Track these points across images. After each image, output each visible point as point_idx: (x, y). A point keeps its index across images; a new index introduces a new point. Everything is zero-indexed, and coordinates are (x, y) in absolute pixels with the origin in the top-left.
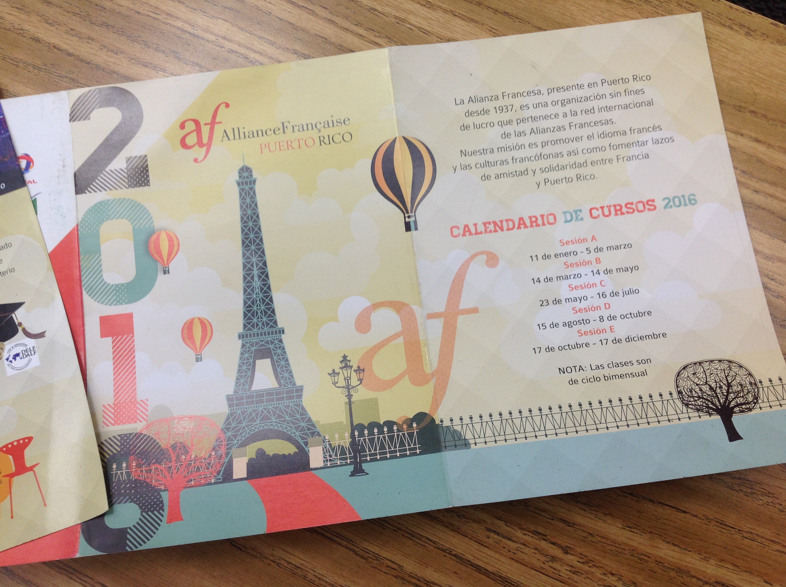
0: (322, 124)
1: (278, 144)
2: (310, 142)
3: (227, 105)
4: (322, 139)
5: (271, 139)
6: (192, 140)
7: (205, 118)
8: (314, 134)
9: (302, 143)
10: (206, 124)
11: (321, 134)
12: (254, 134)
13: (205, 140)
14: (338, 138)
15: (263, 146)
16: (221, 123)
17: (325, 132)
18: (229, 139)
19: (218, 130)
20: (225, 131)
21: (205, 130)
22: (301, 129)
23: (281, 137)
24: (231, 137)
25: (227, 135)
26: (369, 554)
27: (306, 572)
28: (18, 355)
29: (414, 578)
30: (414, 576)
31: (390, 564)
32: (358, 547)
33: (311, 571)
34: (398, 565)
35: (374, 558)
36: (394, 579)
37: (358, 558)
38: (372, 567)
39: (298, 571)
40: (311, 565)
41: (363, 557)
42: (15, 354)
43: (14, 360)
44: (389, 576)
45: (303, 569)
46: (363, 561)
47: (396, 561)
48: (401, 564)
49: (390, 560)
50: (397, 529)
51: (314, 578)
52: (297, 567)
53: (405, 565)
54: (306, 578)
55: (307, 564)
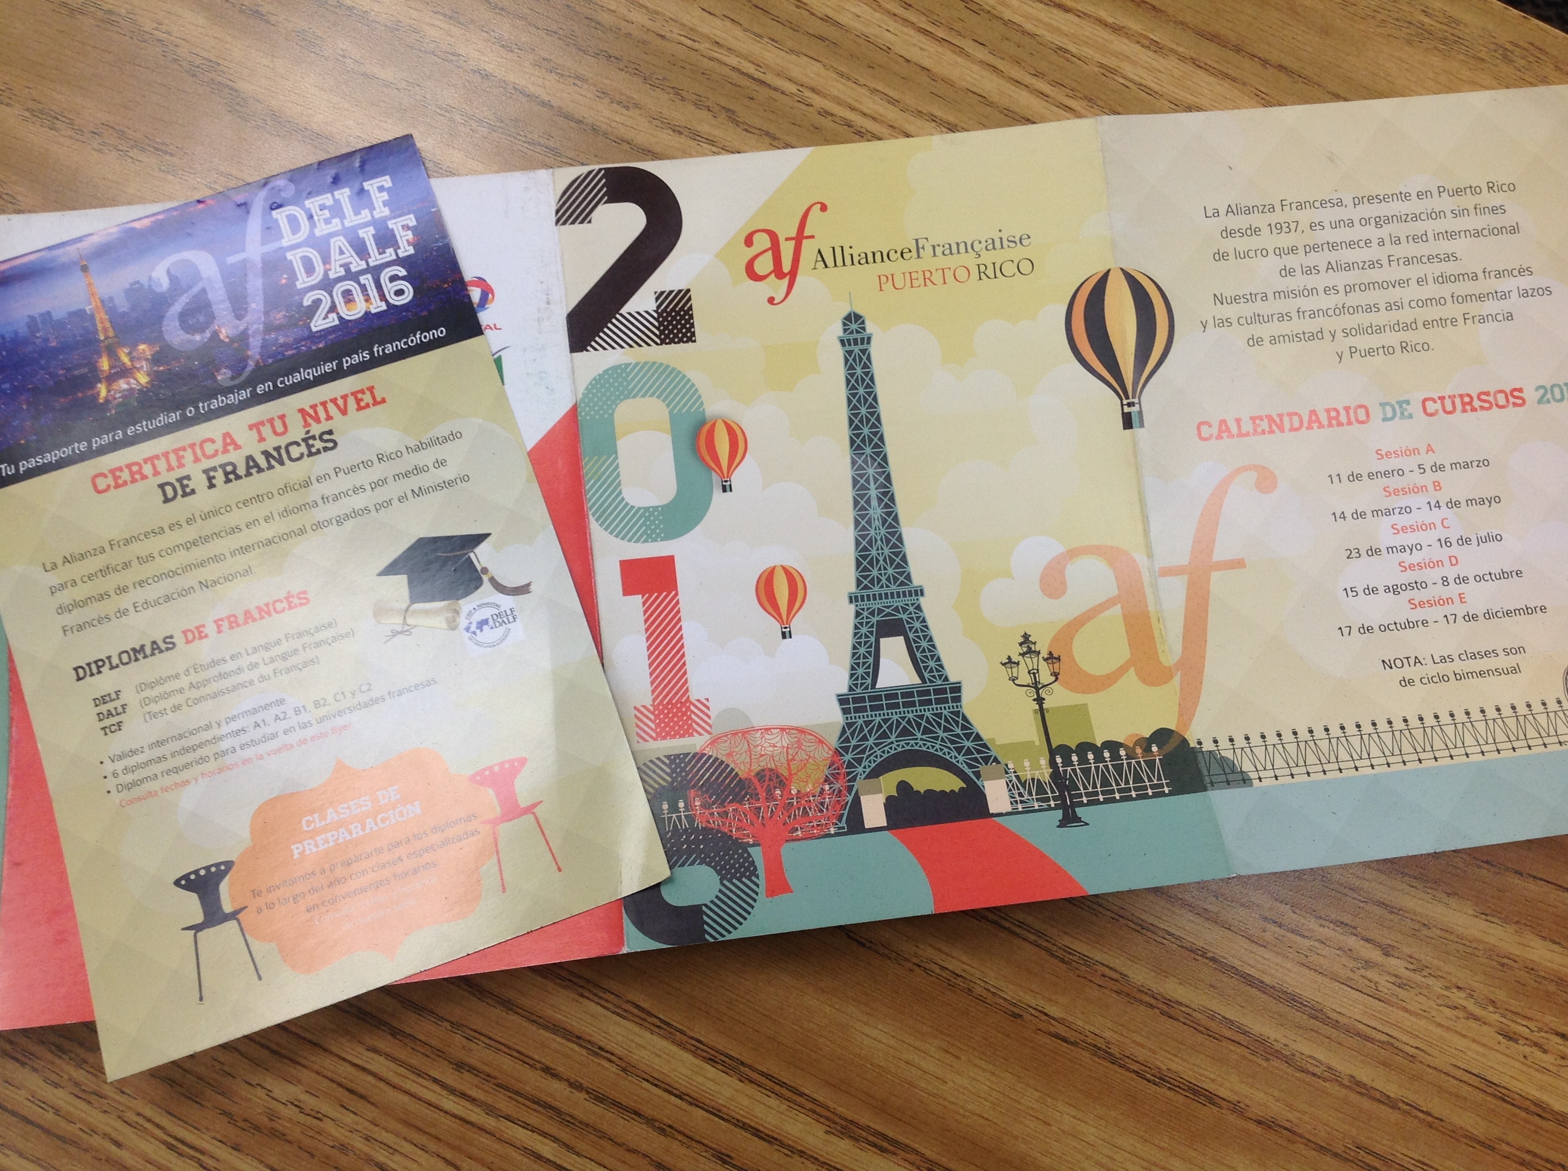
0: (984, 244)
1: (907, 275)
2: (962, 274)
3: (824, 208)
4: (982, 268)
5: (896, 267)
6: (764, 266)
7: (787, 229)
8: (969, 259)
9: (949, 275)
10: (787, 239)
11: (979, 261)
12: (867, 259)
13: (786, 267)
14: (1010, 269)
15: (883, 279)
16: (813, 237)
17: (987, 258)
18: (826, 266)
19: (809, 249)
20: (819, 251)
21: (787, 250)
22: (947, 252)
23: (913, 264)
24: (830, 262)
25: (823, 260)
26: (1073, 955)
27: (971, 984)
28: (485, 622)
29: (1146, 994)
30: (1146, 991)
31: (1107, 971)
32: (1055, 945)
33: (978, 982)
34: (1121, 974)
35: (1082, 962)
36: (1114, 995)
37: (1056, 961)
38: (1078, 976)
39: (959, 981)
40: (978, 972)
41: (1062, 961)
42: (479, 620)
43: (478, 631)
44: (1107, 992)
45: (966, 979)
46: (1064, 966)
47: (1117, 968)
48: (1125, 972)
49: (1107, 966)
50: (1117, 917)
51: (985, 994)
52: (957, 975)
53: (1130, 974)
54: (972, 992)
55: (973, 971)
